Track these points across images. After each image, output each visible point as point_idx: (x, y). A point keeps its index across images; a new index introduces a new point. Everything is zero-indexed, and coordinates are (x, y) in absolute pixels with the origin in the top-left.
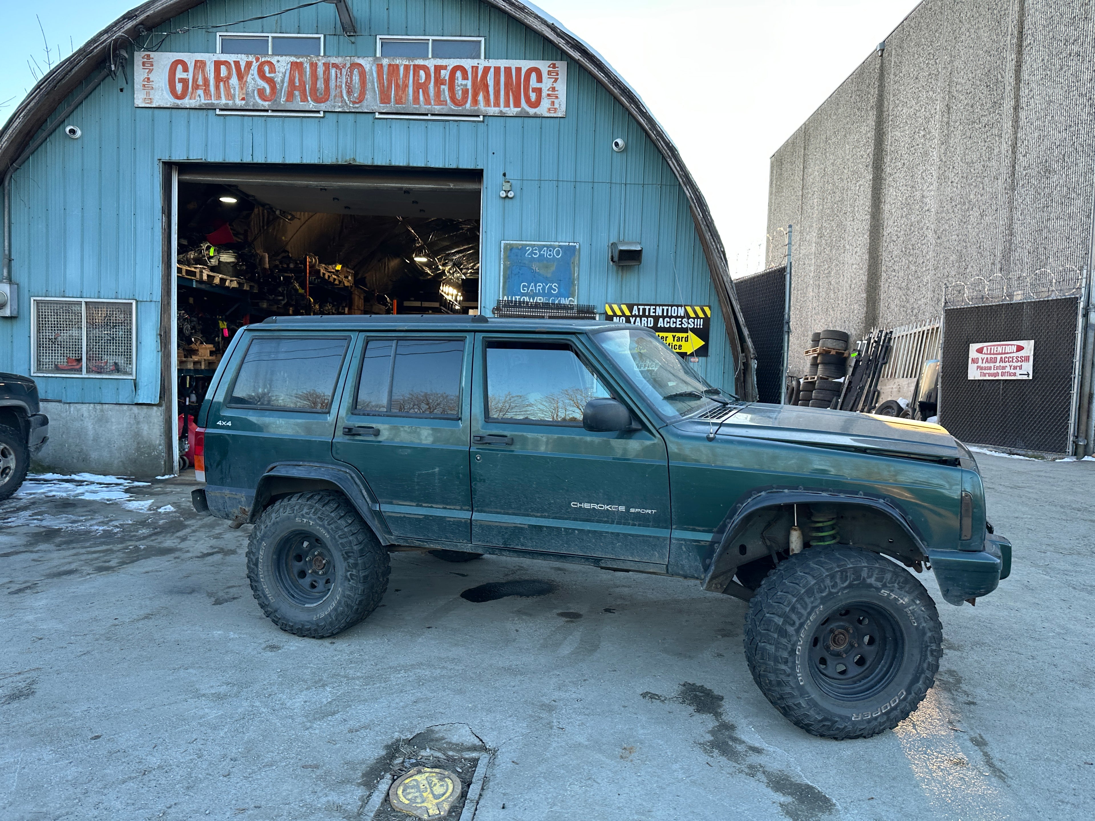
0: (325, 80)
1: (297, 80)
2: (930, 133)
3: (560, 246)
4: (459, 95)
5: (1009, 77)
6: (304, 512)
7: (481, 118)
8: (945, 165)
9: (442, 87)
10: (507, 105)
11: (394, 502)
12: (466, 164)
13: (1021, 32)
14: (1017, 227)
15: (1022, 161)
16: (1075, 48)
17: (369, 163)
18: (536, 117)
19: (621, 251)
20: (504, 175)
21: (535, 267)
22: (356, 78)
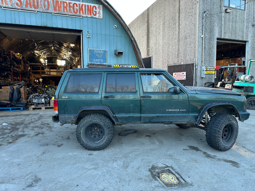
0: (37, 2)
1: (28, 2)
2: (160, 29)
3: (103, 50)
4: (75, 11)
5: (177, 18)
6: (95, 119)
7: (81, 17)
8: (164, 36)
9: (71, 8)
10: (88, 14)
11: (120, 114)
12: (78, 28)
13: (179, 10)
14: (180, 49)
15: (181, 36)
16: (191, 14)
17: (51, 27)
18: (95, 18)
19: (119, 52)
20: (88, 32)
21: (97, 55)
22: (46, 3)
